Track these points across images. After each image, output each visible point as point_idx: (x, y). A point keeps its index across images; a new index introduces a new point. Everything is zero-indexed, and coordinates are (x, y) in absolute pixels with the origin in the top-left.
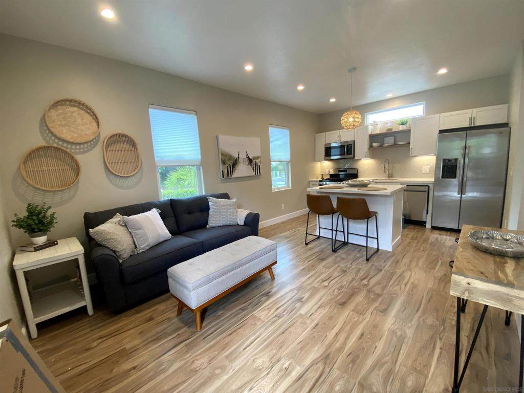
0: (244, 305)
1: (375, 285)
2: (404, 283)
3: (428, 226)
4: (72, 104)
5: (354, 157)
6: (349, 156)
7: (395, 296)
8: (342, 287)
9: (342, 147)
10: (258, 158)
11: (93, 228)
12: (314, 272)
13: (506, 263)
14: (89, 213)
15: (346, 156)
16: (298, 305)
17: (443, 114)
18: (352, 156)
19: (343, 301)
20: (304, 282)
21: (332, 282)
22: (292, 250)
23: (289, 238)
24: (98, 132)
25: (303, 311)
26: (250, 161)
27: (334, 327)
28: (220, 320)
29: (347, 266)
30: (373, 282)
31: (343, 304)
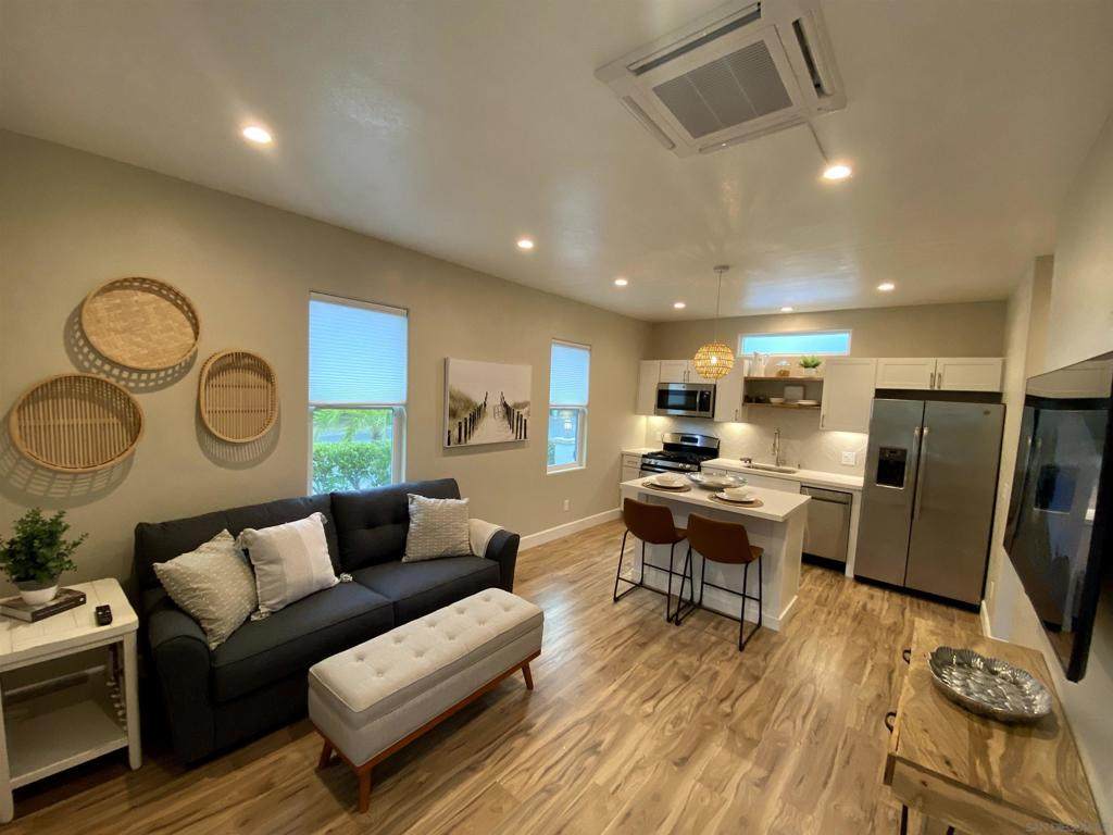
0: (477, 756)
1: (745, 716)
2: (802, 712)
3: (850, 572)
4: (145, 286)
5: (713, 416)
6: (703, 414)
7: (784, 745)
8: (679, 719)
9: (690, 394)
10: (524, 405)
11: (164, 561)
12: (625, 676)
13: (990, 736)
14: (148, 525)
15: (697, 413)
16: (592, 759)
17: (883, 360)
18: (709, 414)
19: (681, 755)
20: (604, 703)
21: (663, 704)
22: (581, 617)
23: (574, 582)
24: (194, 349)
25: (601, 778)
26: (507, 411)
27: (661, 823)
28: (425, 794)
29: (691, 665)
30: (742, 706)
31: (683, 762)
